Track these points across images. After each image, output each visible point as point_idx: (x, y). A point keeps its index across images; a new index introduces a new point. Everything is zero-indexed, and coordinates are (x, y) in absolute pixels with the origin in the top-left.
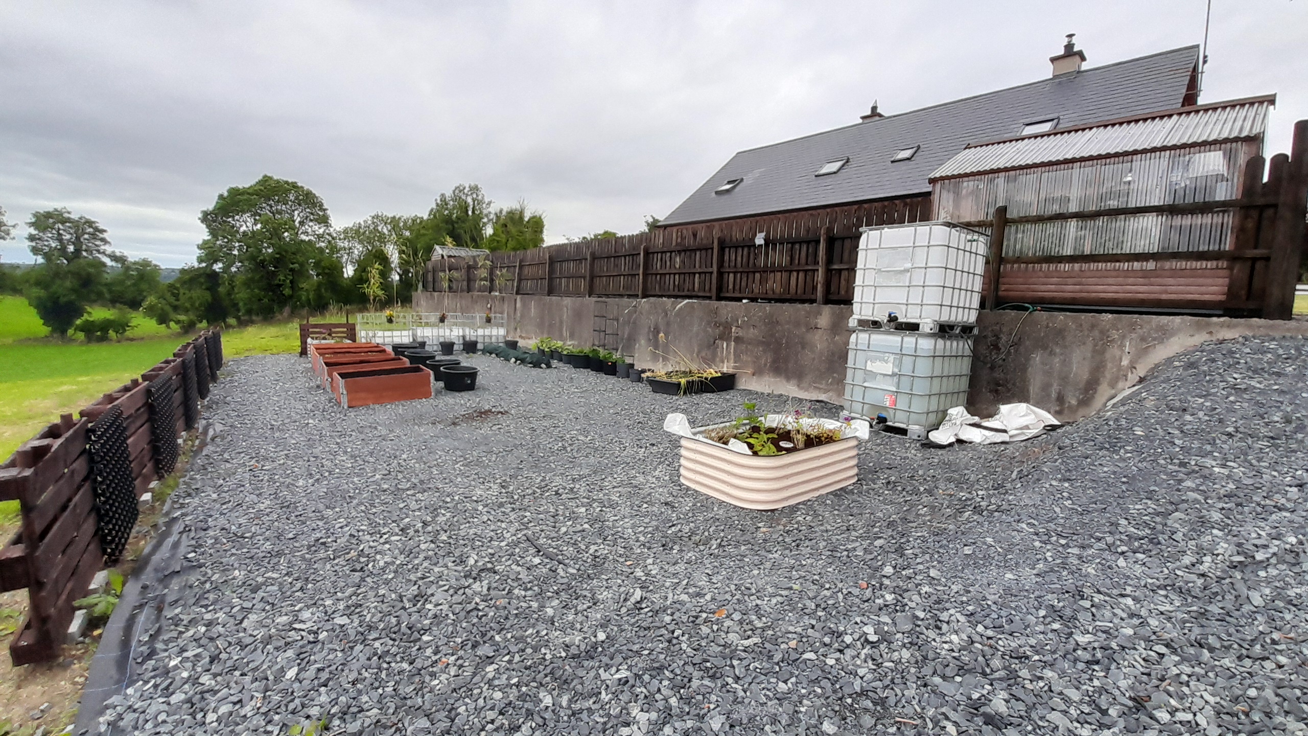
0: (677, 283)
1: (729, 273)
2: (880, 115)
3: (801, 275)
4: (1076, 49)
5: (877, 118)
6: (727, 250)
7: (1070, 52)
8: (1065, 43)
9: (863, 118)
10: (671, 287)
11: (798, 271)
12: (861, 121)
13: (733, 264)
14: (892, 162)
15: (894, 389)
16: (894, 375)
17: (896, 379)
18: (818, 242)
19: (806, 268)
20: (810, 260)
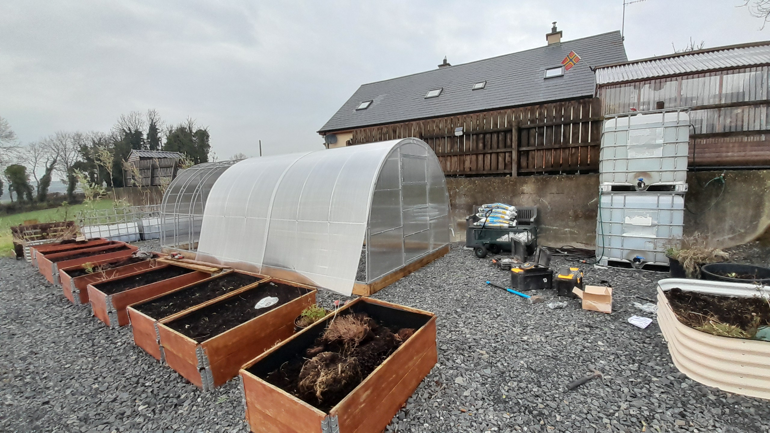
2: (449, 65)
3: (494, 156)
4: (558, 30)
5: (448, 66)
7: (555, 33)
8: (552, 27)
9: (439, 66)
11: (491, 154)
12: (438, 68)
14: (473, 90)
15: (655, 237)
16: (653, 226)
17: (655, 229)
19: (499, 150)
20: (501, 145)
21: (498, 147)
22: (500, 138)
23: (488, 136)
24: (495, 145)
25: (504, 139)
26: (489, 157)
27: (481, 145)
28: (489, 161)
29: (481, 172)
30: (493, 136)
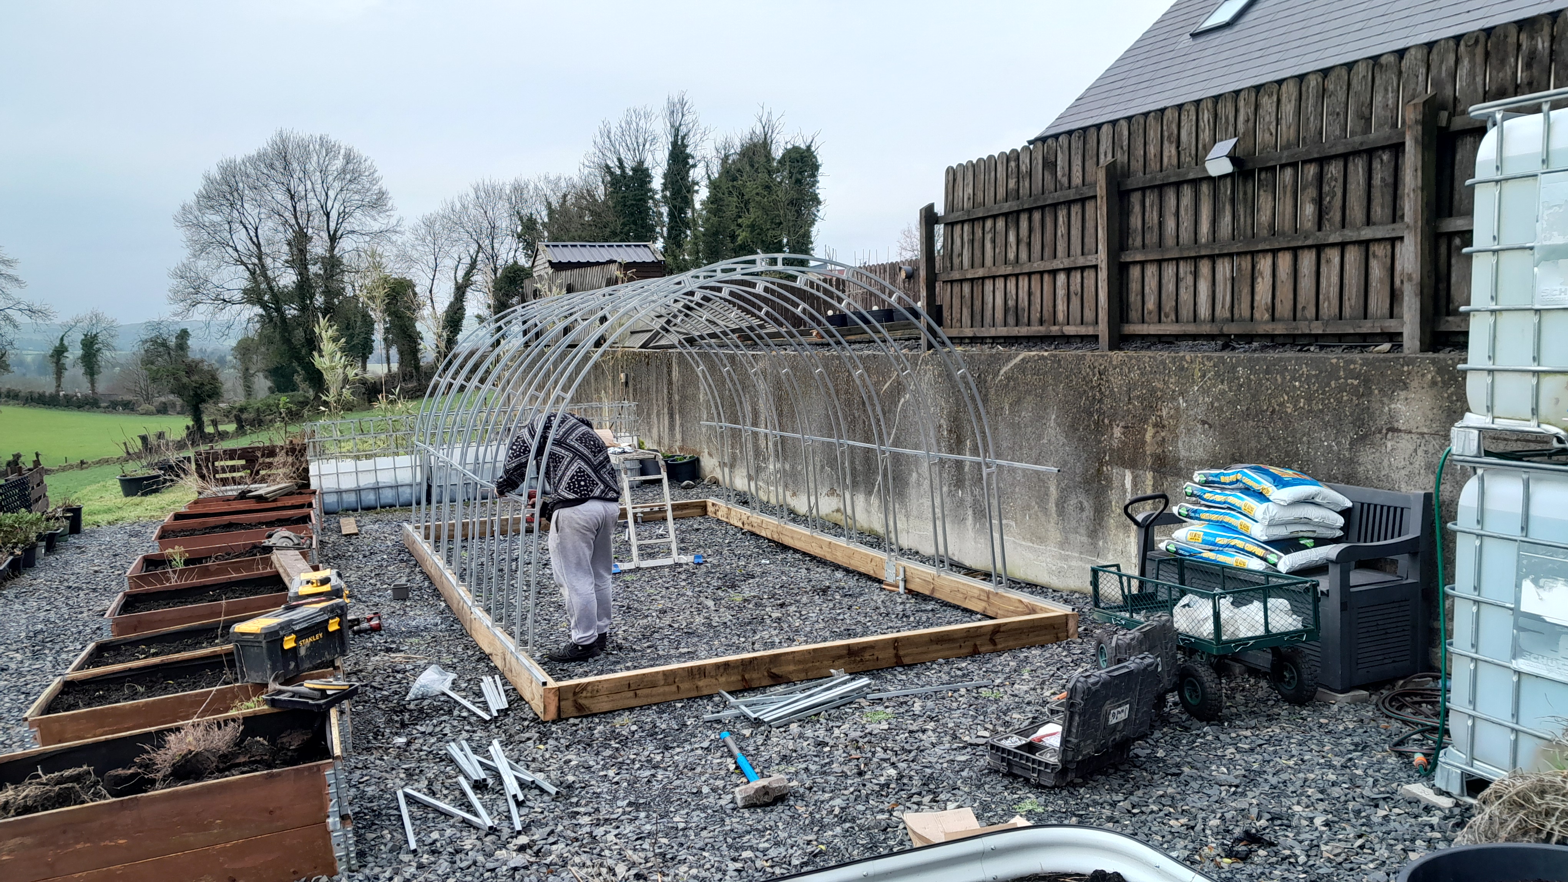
0: (1011, 303)
1: (1143, 263)
3: (1353, 256)
6: (1136, 198)
10: (999, 314)
11: (1342, 246)
13: (1152, 238)
18: (1397, 149)
19: (1367, 233)
20: (1378, 211)
21: (1368, 222)
22: (1377, 181)
23: (1334, 170)
24: (1356, 211)
25: (1390, 180)
26: (1337, 260)
27: (1309, 210)
28: (1335, 279)
29: (1303, 328)
30: (1351, 167)
